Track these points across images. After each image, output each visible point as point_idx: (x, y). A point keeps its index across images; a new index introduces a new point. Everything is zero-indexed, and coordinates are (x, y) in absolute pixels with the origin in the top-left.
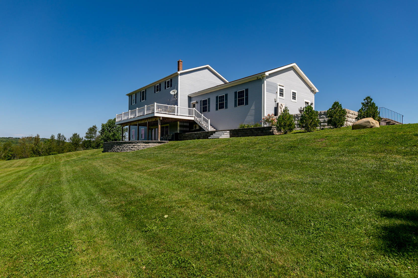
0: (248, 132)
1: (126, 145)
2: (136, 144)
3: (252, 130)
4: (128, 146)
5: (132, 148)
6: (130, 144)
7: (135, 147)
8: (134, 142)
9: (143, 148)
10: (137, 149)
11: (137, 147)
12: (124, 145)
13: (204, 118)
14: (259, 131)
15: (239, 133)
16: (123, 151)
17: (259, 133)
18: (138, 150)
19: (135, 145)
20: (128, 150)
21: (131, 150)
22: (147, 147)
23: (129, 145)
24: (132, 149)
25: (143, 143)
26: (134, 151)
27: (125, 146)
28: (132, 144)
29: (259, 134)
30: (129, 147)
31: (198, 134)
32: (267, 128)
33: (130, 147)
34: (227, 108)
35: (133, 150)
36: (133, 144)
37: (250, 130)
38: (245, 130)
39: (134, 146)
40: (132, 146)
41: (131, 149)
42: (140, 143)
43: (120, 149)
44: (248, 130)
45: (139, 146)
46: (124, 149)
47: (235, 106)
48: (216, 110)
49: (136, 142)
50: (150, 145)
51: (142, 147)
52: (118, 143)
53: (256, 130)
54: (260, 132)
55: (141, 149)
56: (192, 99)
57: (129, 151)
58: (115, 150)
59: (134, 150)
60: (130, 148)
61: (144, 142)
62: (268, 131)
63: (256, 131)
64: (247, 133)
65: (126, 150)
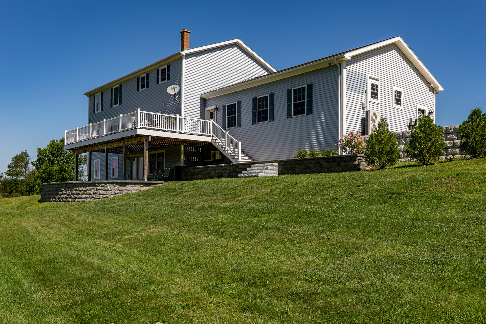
0: (312, 166)
1: (83, 188)
2: (102, 186)
3: (320, 160)
4: (88, 190)
5: (94, 194)
6: (91, 188)
7: (101, 192)
8: (98, 183)
9: (116, 194)
10: (104, 196)
11: (105, 192)
12: (80, 189)
13: (229, 138)
14: (333, 163)
15: (295, 166)
16: (77, 199)
17: (333, 167)
18: (106, 197)
19: (101, 188)
20: (87, 198)
21: (93, 197)
22: (124, 193)
23: (88, 188)
24: (94, 196)
25: (115, 185)
27: (82, 190)
28: (94, 187)
29: (332, 169)
30: (89, 192)
31: (219, 168)
32: (348, 158)
33: (92, 193)
34: (273, 120)
35: (96, 199)
36: (97, 186)
38: (307, 161)
39: (98, 190)
40: (95, 191)
42: (110, 185)
43: (73, 197)
44: (312, 161)
45: (109, 190)
46: (79, 196)
47: (289, 116)
48: (253, 124)
50: (128, 189)
51: (113, 192)
52: (69, 186)
53: (327, 162)
54: (334, 164)
55: (112, 196)
56: (208, 103)
57: (88, 200)
58: (62, 198)
59: (99, 199)
60: (91, 194)
61: (117, 184)
62: (350, 163)
63: (326, 164)
64: (311, 168)
65: (83, 199)
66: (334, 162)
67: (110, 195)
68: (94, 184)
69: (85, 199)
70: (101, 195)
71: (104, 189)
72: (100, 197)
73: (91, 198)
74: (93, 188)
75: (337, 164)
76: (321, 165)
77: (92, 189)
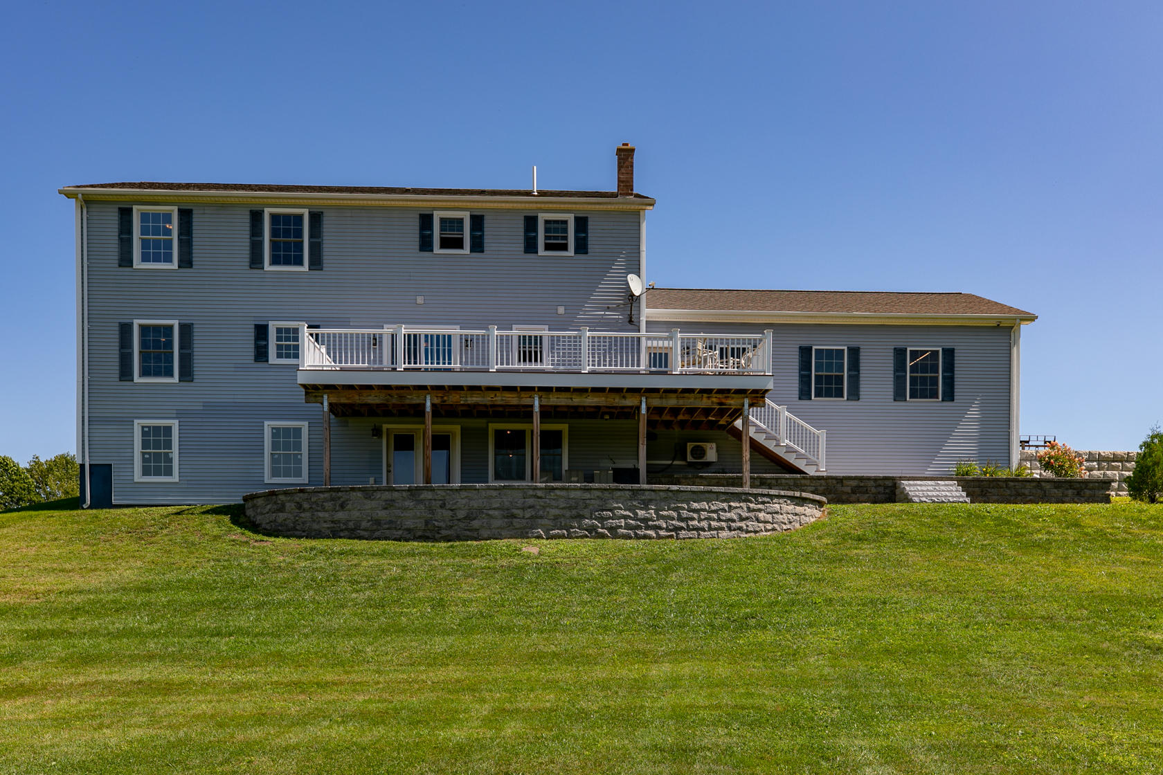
0: (1027, 492)
1: (704, 505)
2: (763, 503)
3: (1043, 484)
4: (724, 510)
5: (742, 519)
6: (732, 504)
7: (761, 515)
8: (756, 496)
9: (790, 522)
10: (769, 527)
11: (769, 517)
12: (695, 505)
14: (1067, 489)
15: (989, 490)
16: (683, 532)
17: (1067, 496)
18: (774, 529)
19: (760, 506)
20: (722, 529)
21: (740, 529)
22: (802, 522)
23: (725, 505)
24: (743, 524)
25: (789, 502)
26: (752, 535)
27: (704, 510)
28: (741, 504)
29: (1067, 499)
30: (728, 515)
32: (1097, 484)
33: (735, 517)
34: (859, 399)
35: (747, 532)
36: (751, 502)
37: (1034, 484)
38: (1016, 484)
39: (754, 510)
40: (745, 514)
41: (739, 524)
42: (781, 501)
43: (664, 526)
44: (1028, 484)
45: (777, 513)
46: (691, 523)
48: (800, 399)
49: (768, 495)
51: (785, 518)
52: (647, 495)
53: (1056, 488)
54: (1070, 492)
55: (784, 527)
57: (724, 534)
59: (756, 532)
60: (733, 521)
61: (792, 498)
62: (1100, 492)
63: (1056, 491)
64: (1024, 494)
65: (704, 531)
66: (1071, 489)
67: (780, 525)
68: (743, 497)
69: (715, 532)
70: (760, 525)
71: (768, 510)
72: (758, 529)
73: (734, 530)
74: (738, 505)
75: (1075, 491)
76: (1045, 492)
77: (736, 508)
